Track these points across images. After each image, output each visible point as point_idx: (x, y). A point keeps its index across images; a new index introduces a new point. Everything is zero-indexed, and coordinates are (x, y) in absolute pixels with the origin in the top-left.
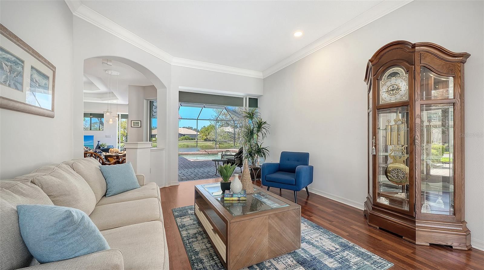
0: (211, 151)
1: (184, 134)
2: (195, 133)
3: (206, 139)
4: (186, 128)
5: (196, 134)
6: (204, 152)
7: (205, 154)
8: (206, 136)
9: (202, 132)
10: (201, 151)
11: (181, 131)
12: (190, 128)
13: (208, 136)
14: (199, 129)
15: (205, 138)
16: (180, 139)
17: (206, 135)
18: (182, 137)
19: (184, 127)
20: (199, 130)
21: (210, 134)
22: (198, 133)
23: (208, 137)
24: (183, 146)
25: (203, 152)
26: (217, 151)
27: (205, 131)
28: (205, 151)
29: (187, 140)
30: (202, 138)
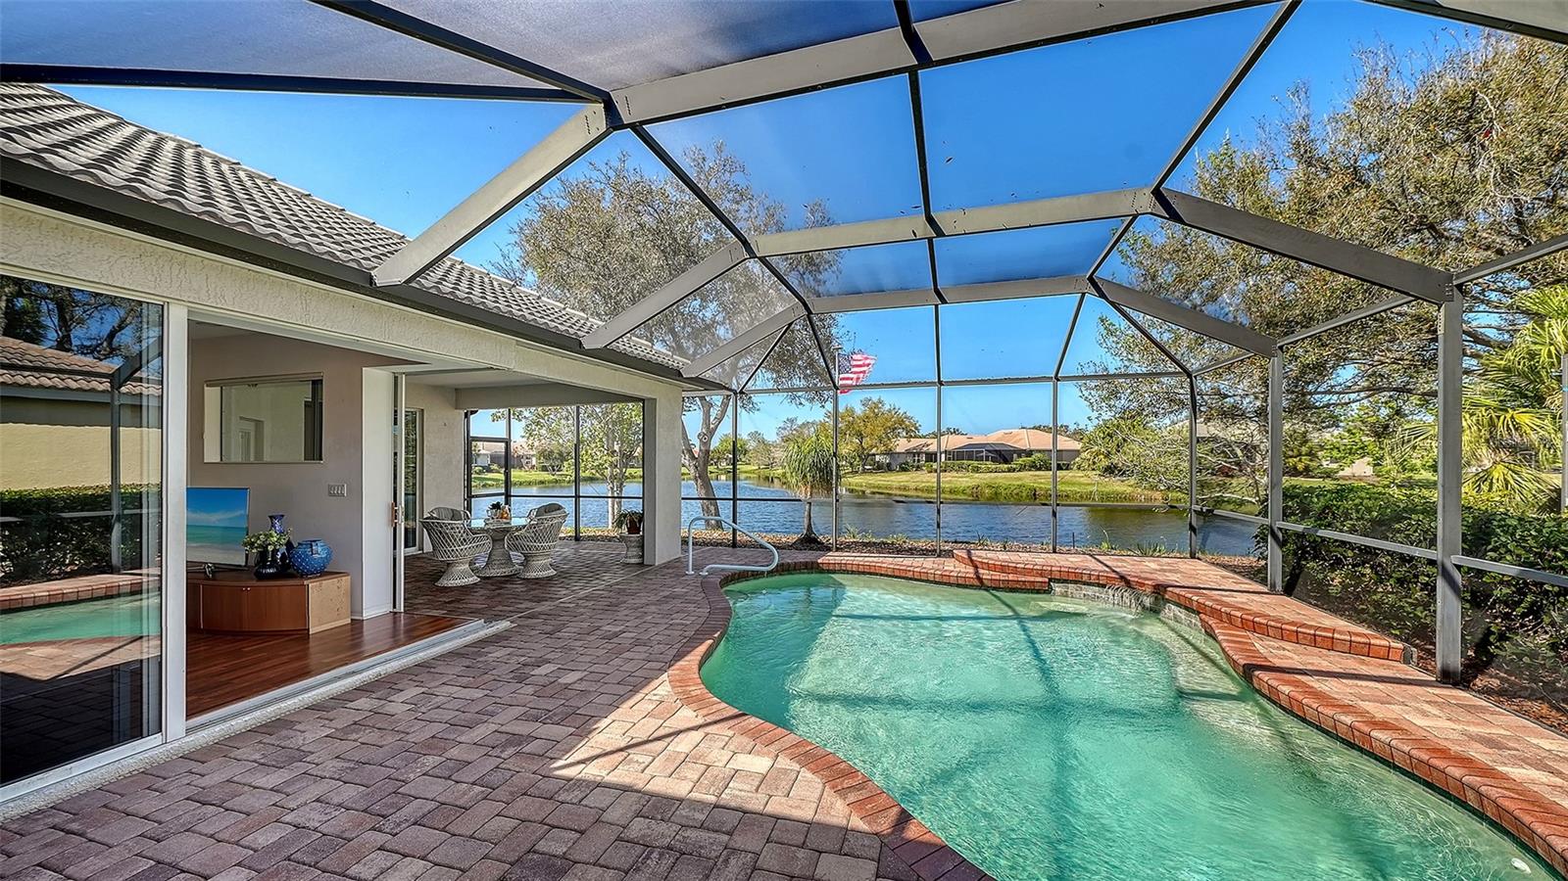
1: (1031, 451)
2: (1075, 445)
8: (1109, 456)
9: (1092, 441)
11: (1019, 440)
16: (1014, 466)
17: (1108, 451)
21: (1124, 447)
27: (1104, 437)
28: (971, 559)
29: (1039, 469)
30: (1094, 463)
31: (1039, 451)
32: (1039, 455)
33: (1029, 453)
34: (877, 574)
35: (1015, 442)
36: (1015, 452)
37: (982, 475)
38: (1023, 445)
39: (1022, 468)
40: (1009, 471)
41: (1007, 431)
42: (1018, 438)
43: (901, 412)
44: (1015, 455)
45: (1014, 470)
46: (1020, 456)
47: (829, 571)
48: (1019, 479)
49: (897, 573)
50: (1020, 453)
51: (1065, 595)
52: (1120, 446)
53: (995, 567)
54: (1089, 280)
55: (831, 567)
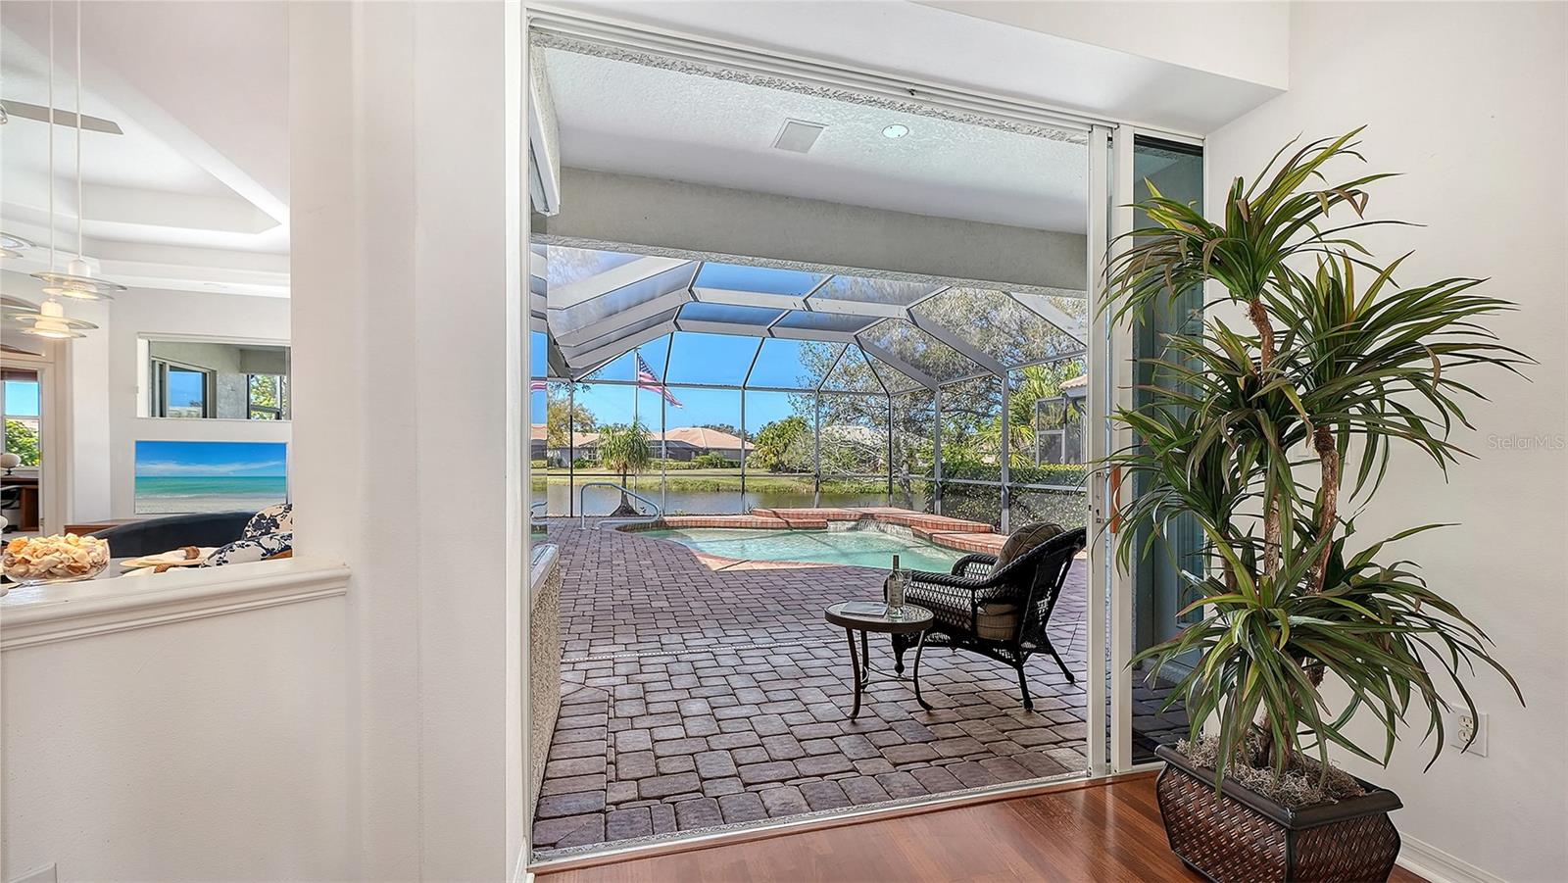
0: (798, 516)
1: (708, 449)
2: (735, 443)
3: (777, 465)
4: (714, 428)
5: (740, 447)
6: (770, 520)
7: (775, 526)
8: (777, 454)
9: (763, 441)
10: (760, 514)
11: (696, 438)
12: (729, 430)
13: (784, 455)
14: (753, 429)
15: (774, 460)
16: (694, 463)
17: (777, 450)
18: (699, 459)
19: (707, 427)
20: (755, 435)
21: (789, 448)
22: (749, 446)
23: (784, 458)
24: (701, 487)
25: (764, 519)
26: (823, 516)
27: (773, 438)
28: (774, 512)
29: (715, 468)
30: (765, 461)
31: (715, 449)
32: (715, 453)
33: (706, 451)
35: (691, 440)
36: (692, 450)
38: (701, 443)
39: (701, 466)
40: (689, 468)
41: (683, 429)
42: (694, 436)
44: (693, 453)
45: (695, 467)
46: (697, 454)
47: (673, 528)
48: (701, 476)
50: (697, 451)
51: (835, 529)
52: (786, 445)
53: (793, 516)
54: (855, 336)
55: (676, 524)
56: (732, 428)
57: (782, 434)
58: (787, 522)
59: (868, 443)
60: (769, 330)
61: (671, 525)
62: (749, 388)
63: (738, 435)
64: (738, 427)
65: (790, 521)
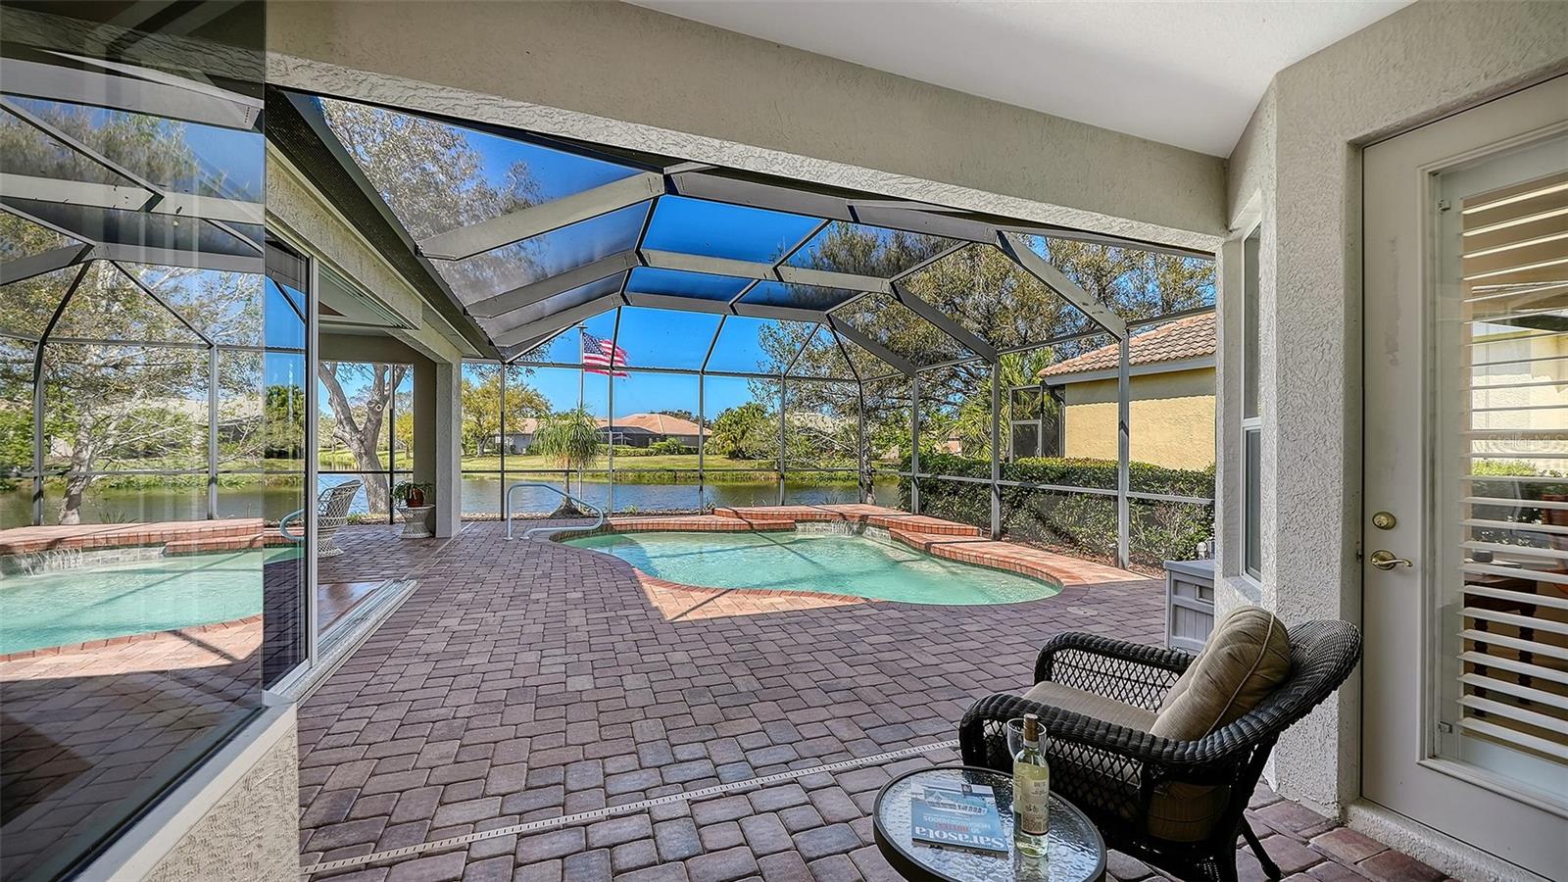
0: (763, 516)
1: (665, 436)
2: (694, 429)
3: (735, 451)
4: (672, 414)
5: (698, 433)
6: (731, 520)
7: (737, 528)
8: (735, 441)
9: (721, 428)
10: (720, 513)
11: (653, 424)
12: (686, 416)
13: (742, 441)
14: (711, 416)
15: (732, 447)
16: (651, 450)
17: (735, 437)
18: (656, 445)
19: (665, 413)
20: (713, 422)
21: (747, 435)
22: (707, 432)
23: (742, 444)
24: (658, 474)
25: (724, 519)
26: (788, 515)
27: (730, 425)
28: (736, 513)
29: (672, 454)
30: (723, 447)
31: (673, 436)
32: (673, 439)
33: (664, 438)
34: (663, 530)
35: (649, 426)
36: (650, 436)
37: (621, 459)
38: (659, 429)
39: (658, 452)
40: (647, 455)
41: (640, 415)
42: (651, 422)
43: (530, 388)
44: (650, 439)
45: (651, 454)
46: (655, 440)
47: (620, 532)
48: (658, 462)
49: (683, 528)
50: (655, 437)
51: (804, 531)
52: (743, 433)
53: (756, 516)
54: (828, 315)
55: (623, 528)
56: (690, 413)
57: (740, 422)
58: (750, 524)
59: (830, 431)
60: (731, 306)
61: (618, 528)
62: (708, 373)
63: (696, 421)
64: (696, 414)
65: (754, 522)
